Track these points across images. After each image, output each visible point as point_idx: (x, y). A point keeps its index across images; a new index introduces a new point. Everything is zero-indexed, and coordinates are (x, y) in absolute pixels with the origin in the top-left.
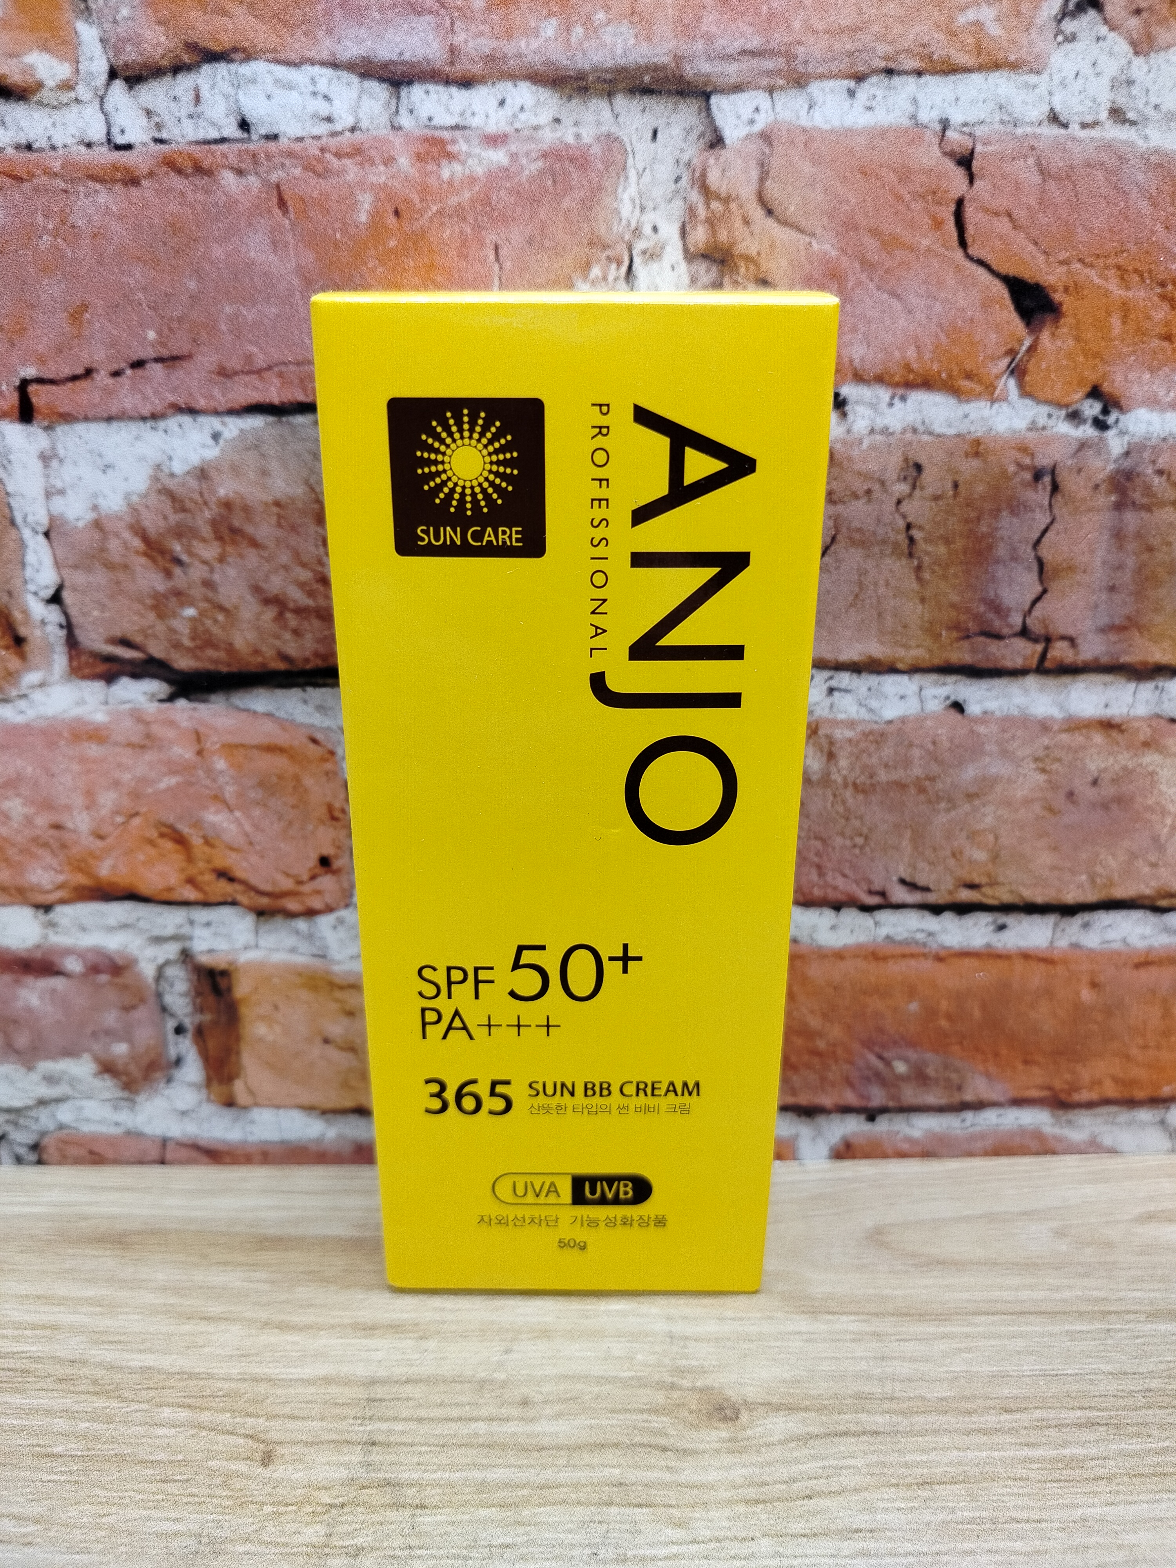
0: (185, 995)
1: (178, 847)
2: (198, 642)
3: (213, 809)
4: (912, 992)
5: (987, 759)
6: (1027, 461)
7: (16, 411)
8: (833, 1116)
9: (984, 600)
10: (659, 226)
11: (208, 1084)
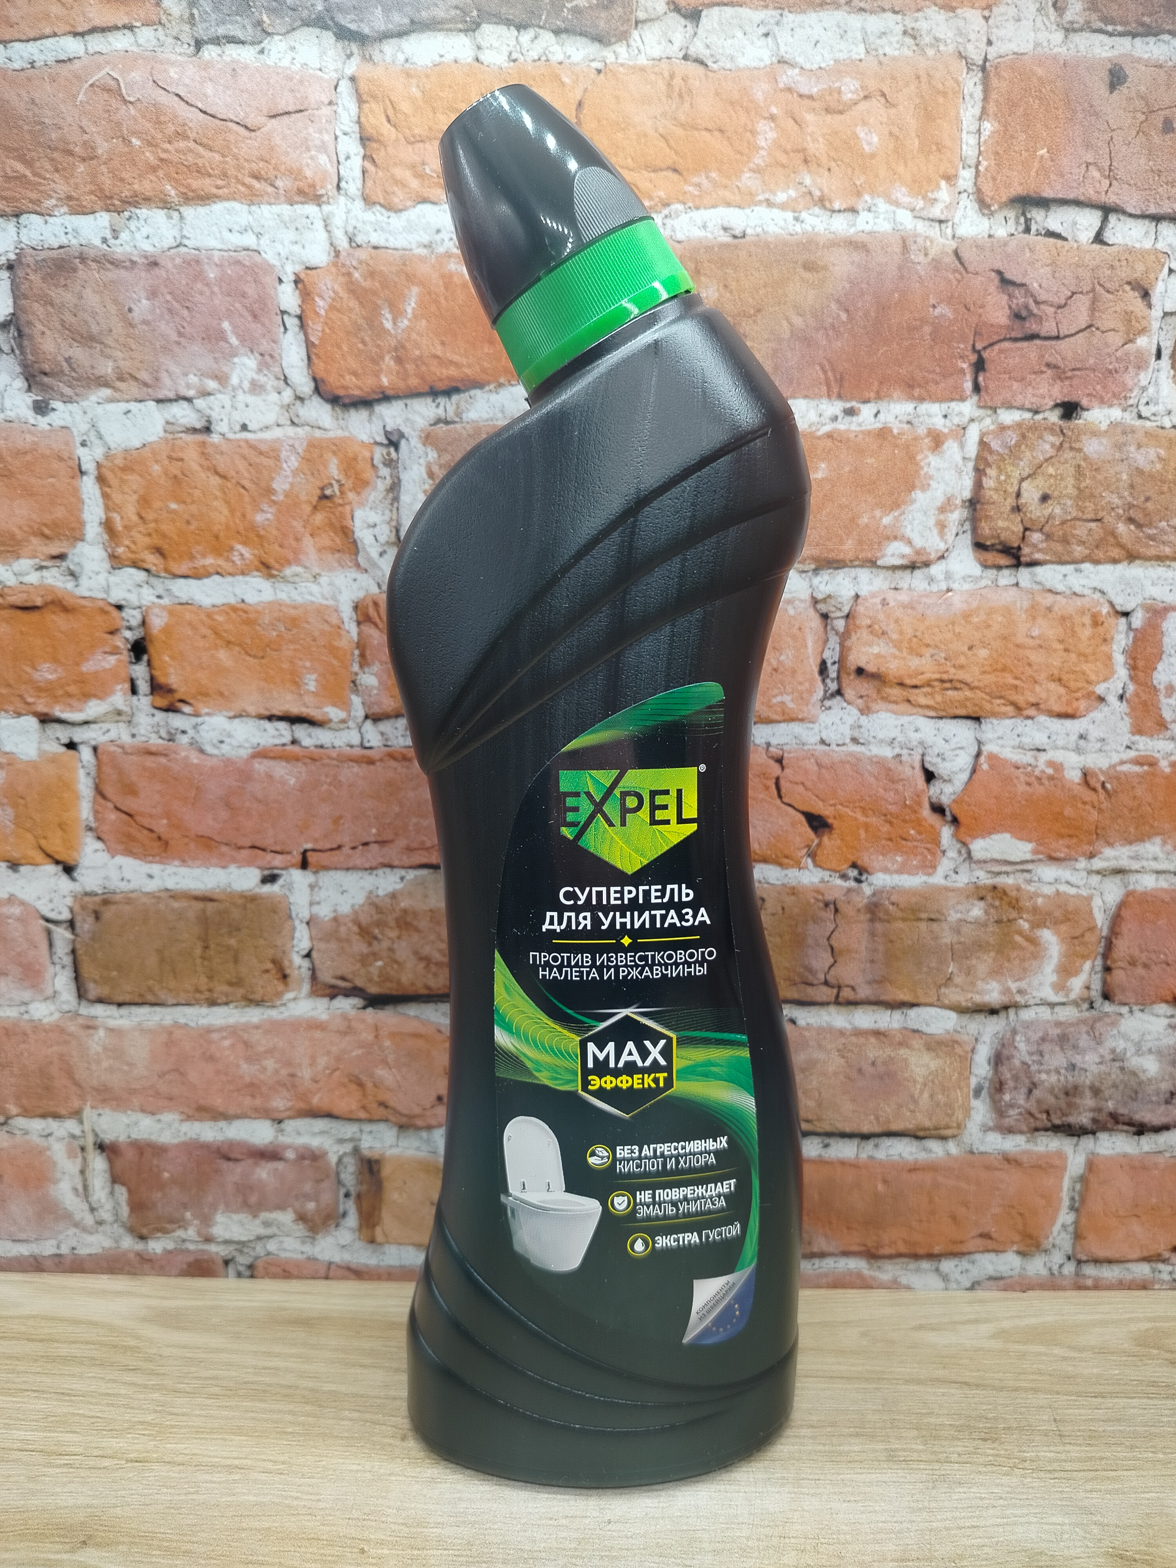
0: (353, 1174)
1: (359, 1088)
2: (382, 979)
3: (380, 1068)
6: (821, 897)
7: (299, 864)
9: (803, 966)
11: (360, 1229)
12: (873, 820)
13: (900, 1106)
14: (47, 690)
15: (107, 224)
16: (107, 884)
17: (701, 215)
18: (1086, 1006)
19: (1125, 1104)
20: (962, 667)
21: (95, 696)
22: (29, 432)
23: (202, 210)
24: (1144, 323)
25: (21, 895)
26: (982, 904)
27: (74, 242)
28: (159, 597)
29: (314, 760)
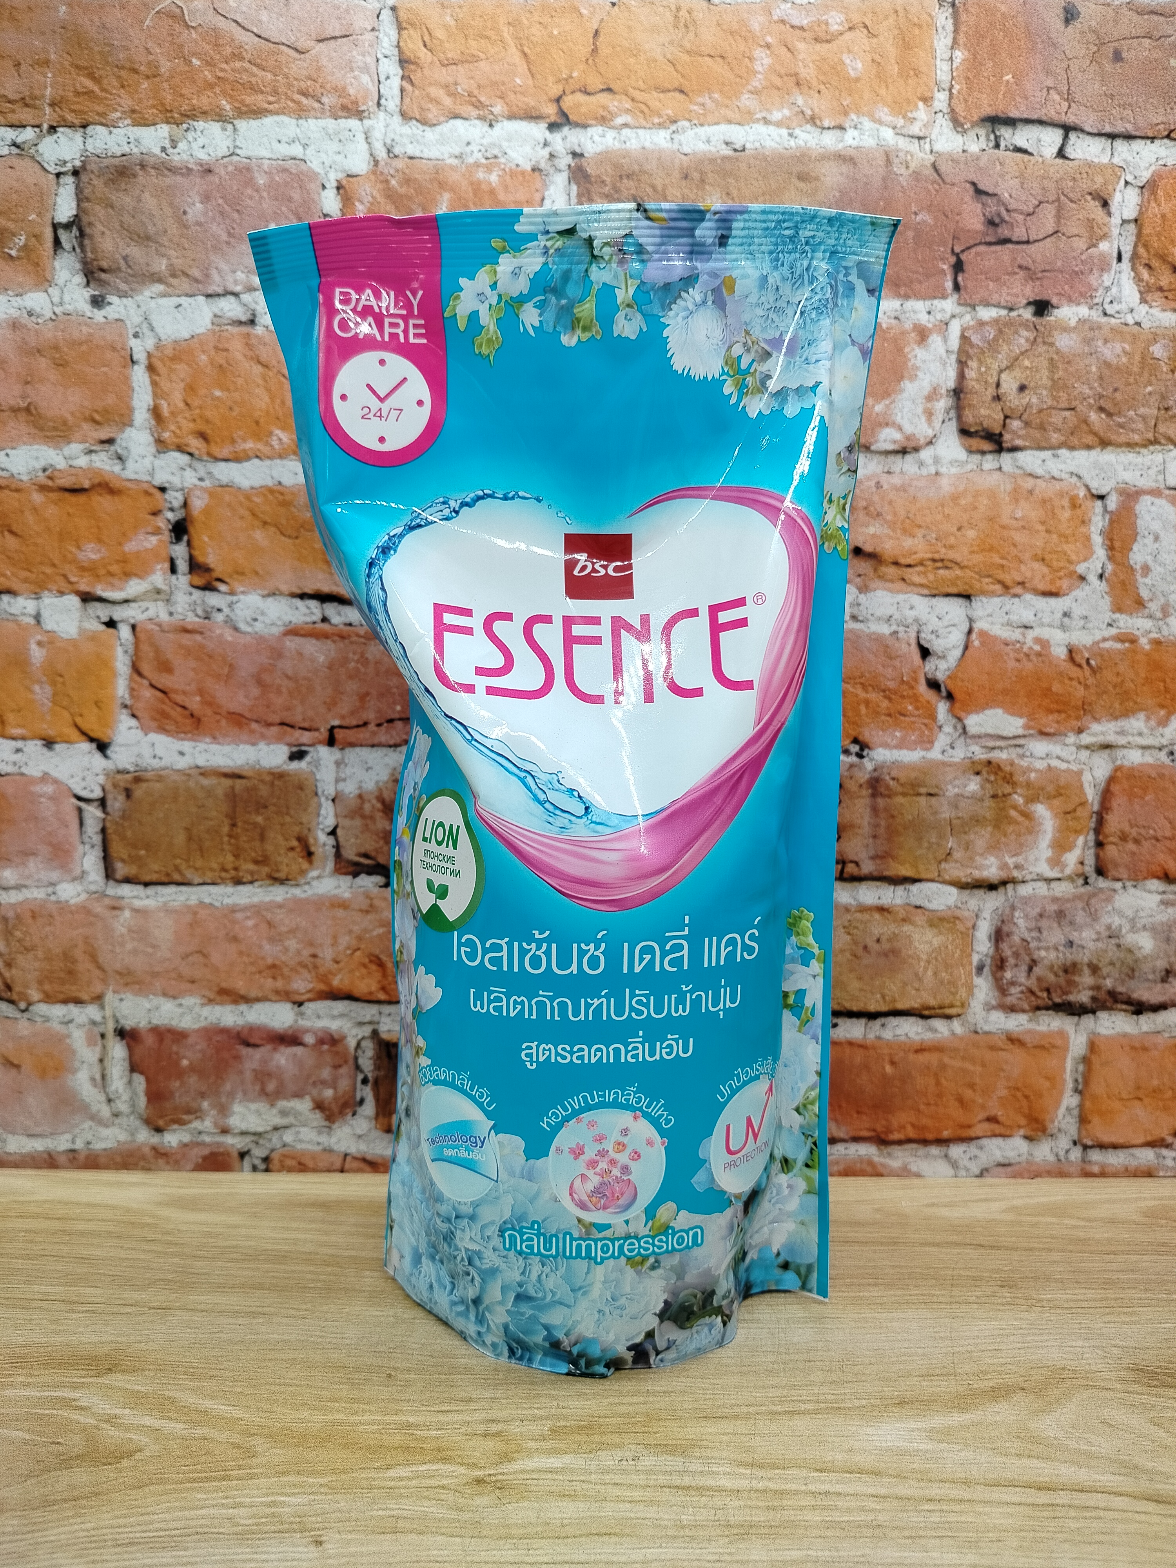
11: (377, 1117)
12: (873, 696)
13: (905, 984)
14: (90, 569)
15: (167, 135)
16: (140, 762)
17: (704, 131)
18: (1081, 881)
19: (1123, 982)
20: (952, 547)
21: (136, 575)
22: (86, 324)
23: (254, 123)
24: (1105, 229)
25: (54, 773)
26: (978, 778)
27: (135, 150)
28: (201, 479)
29: (342, 637)
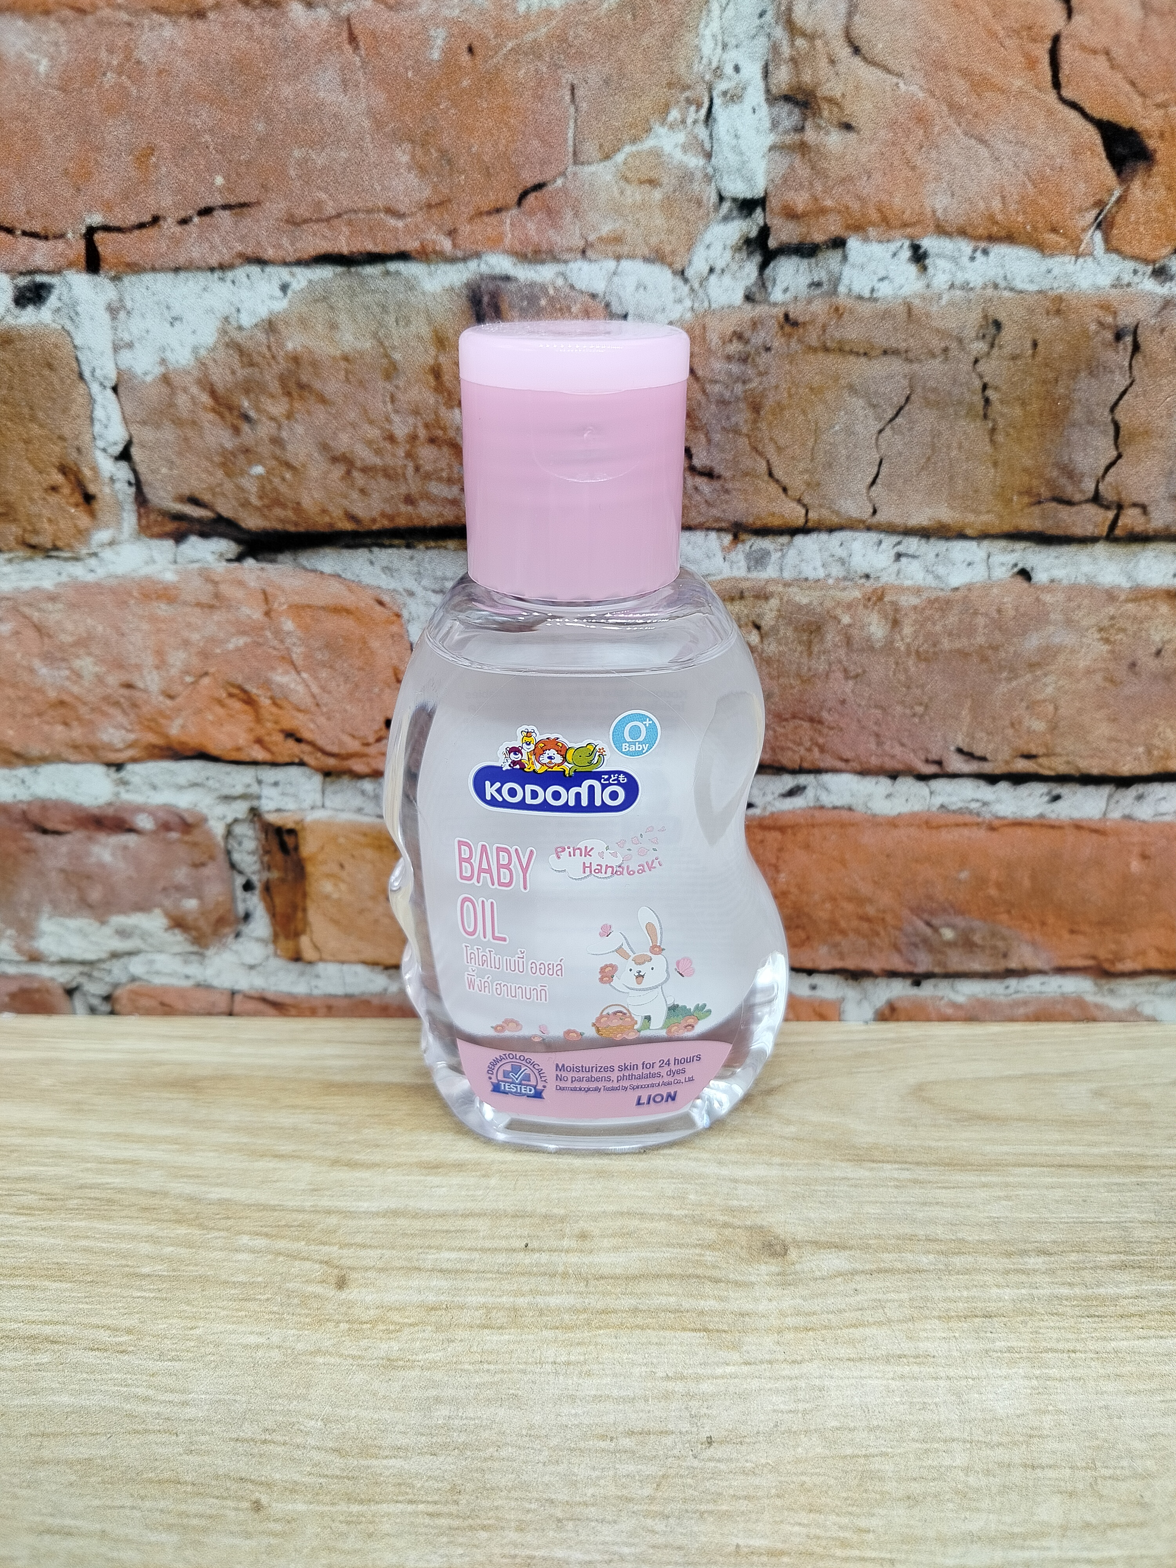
0: (253, 853)
1: (246, 707)
2: (266, 501)
3: (280, 671)
4: (963, 861)
5: (1052, 628)
6: (1109, 319)
7: (83, 260)
8: (879, 980)
9: (1057, 465)
10: (741, 64)
